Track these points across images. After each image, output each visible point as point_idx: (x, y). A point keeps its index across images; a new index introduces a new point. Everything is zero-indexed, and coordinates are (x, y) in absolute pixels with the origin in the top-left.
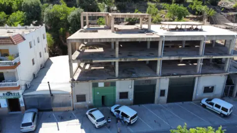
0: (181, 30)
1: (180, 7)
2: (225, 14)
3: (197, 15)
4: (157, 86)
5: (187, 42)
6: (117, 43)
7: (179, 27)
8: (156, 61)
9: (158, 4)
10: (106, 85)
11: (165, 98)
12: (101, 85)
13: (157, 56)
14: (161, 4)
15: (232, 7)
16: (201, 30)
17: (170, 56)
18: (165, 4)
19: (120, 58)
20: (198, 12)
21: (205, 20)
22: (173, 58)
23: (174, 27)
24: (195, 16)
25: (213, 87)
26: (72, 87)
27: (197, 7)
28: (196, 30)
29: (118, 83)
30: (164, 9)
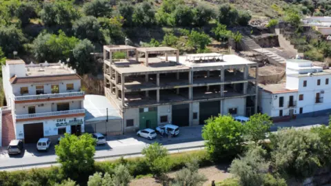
0: (205, 61)
1: (202, 35)
2: (256, 37)
3: (222, 41)
4: (190, 110)
5: (211, 72)
6: (158, 75)
7: (203, 59)
8: (187, 89)
9: (175, 29)
10: (150, 110)
11: (197, 120)
12: (146, 110)
13: (188, 84)
14: (179, 29)
15: (265, 27)
16: (222, 61)
17: (198, 83)
18: (184, 30)
19: (161, 86)
20: (223, 38)
21: (230, 48)
22: (201, 85)
23: (198, 59)
24: (219, 43)
25: (236, 109)
26: (123, 113)
27: (221, 33)
28: (218, 60)
29: (159, 108)
30: (183, 35)
